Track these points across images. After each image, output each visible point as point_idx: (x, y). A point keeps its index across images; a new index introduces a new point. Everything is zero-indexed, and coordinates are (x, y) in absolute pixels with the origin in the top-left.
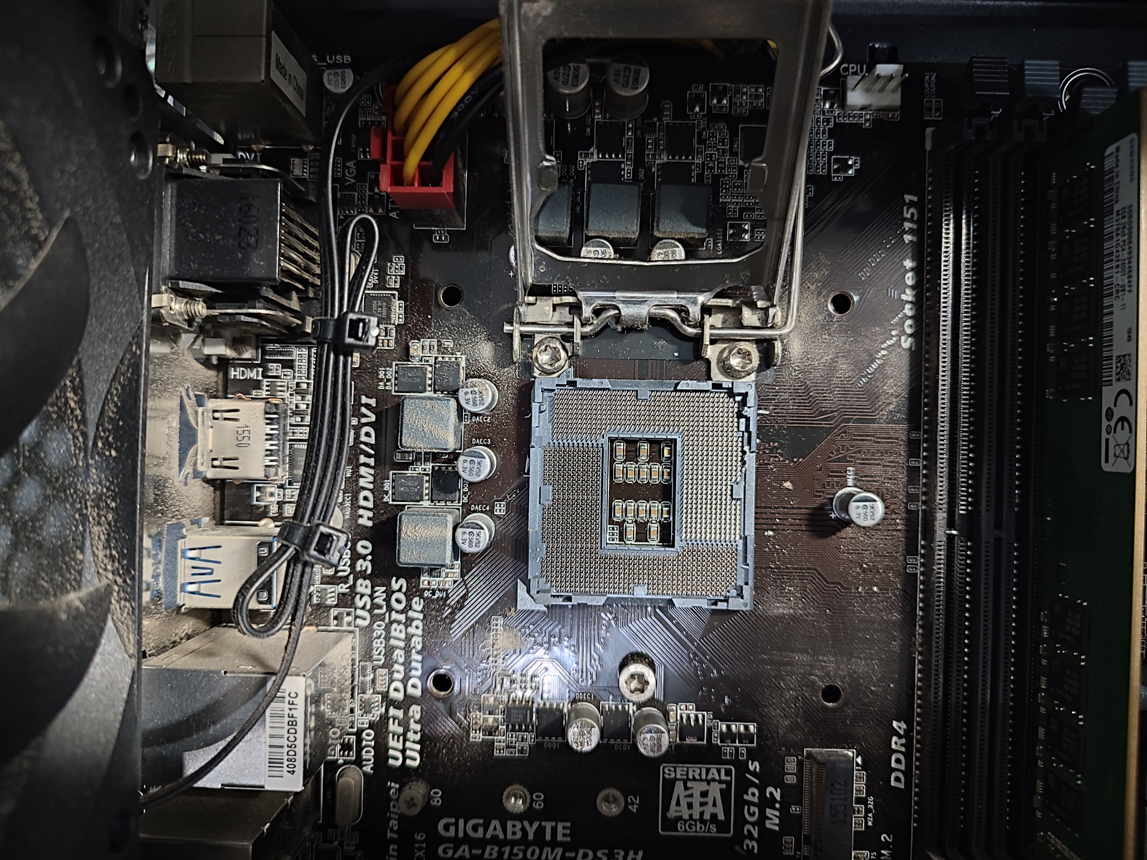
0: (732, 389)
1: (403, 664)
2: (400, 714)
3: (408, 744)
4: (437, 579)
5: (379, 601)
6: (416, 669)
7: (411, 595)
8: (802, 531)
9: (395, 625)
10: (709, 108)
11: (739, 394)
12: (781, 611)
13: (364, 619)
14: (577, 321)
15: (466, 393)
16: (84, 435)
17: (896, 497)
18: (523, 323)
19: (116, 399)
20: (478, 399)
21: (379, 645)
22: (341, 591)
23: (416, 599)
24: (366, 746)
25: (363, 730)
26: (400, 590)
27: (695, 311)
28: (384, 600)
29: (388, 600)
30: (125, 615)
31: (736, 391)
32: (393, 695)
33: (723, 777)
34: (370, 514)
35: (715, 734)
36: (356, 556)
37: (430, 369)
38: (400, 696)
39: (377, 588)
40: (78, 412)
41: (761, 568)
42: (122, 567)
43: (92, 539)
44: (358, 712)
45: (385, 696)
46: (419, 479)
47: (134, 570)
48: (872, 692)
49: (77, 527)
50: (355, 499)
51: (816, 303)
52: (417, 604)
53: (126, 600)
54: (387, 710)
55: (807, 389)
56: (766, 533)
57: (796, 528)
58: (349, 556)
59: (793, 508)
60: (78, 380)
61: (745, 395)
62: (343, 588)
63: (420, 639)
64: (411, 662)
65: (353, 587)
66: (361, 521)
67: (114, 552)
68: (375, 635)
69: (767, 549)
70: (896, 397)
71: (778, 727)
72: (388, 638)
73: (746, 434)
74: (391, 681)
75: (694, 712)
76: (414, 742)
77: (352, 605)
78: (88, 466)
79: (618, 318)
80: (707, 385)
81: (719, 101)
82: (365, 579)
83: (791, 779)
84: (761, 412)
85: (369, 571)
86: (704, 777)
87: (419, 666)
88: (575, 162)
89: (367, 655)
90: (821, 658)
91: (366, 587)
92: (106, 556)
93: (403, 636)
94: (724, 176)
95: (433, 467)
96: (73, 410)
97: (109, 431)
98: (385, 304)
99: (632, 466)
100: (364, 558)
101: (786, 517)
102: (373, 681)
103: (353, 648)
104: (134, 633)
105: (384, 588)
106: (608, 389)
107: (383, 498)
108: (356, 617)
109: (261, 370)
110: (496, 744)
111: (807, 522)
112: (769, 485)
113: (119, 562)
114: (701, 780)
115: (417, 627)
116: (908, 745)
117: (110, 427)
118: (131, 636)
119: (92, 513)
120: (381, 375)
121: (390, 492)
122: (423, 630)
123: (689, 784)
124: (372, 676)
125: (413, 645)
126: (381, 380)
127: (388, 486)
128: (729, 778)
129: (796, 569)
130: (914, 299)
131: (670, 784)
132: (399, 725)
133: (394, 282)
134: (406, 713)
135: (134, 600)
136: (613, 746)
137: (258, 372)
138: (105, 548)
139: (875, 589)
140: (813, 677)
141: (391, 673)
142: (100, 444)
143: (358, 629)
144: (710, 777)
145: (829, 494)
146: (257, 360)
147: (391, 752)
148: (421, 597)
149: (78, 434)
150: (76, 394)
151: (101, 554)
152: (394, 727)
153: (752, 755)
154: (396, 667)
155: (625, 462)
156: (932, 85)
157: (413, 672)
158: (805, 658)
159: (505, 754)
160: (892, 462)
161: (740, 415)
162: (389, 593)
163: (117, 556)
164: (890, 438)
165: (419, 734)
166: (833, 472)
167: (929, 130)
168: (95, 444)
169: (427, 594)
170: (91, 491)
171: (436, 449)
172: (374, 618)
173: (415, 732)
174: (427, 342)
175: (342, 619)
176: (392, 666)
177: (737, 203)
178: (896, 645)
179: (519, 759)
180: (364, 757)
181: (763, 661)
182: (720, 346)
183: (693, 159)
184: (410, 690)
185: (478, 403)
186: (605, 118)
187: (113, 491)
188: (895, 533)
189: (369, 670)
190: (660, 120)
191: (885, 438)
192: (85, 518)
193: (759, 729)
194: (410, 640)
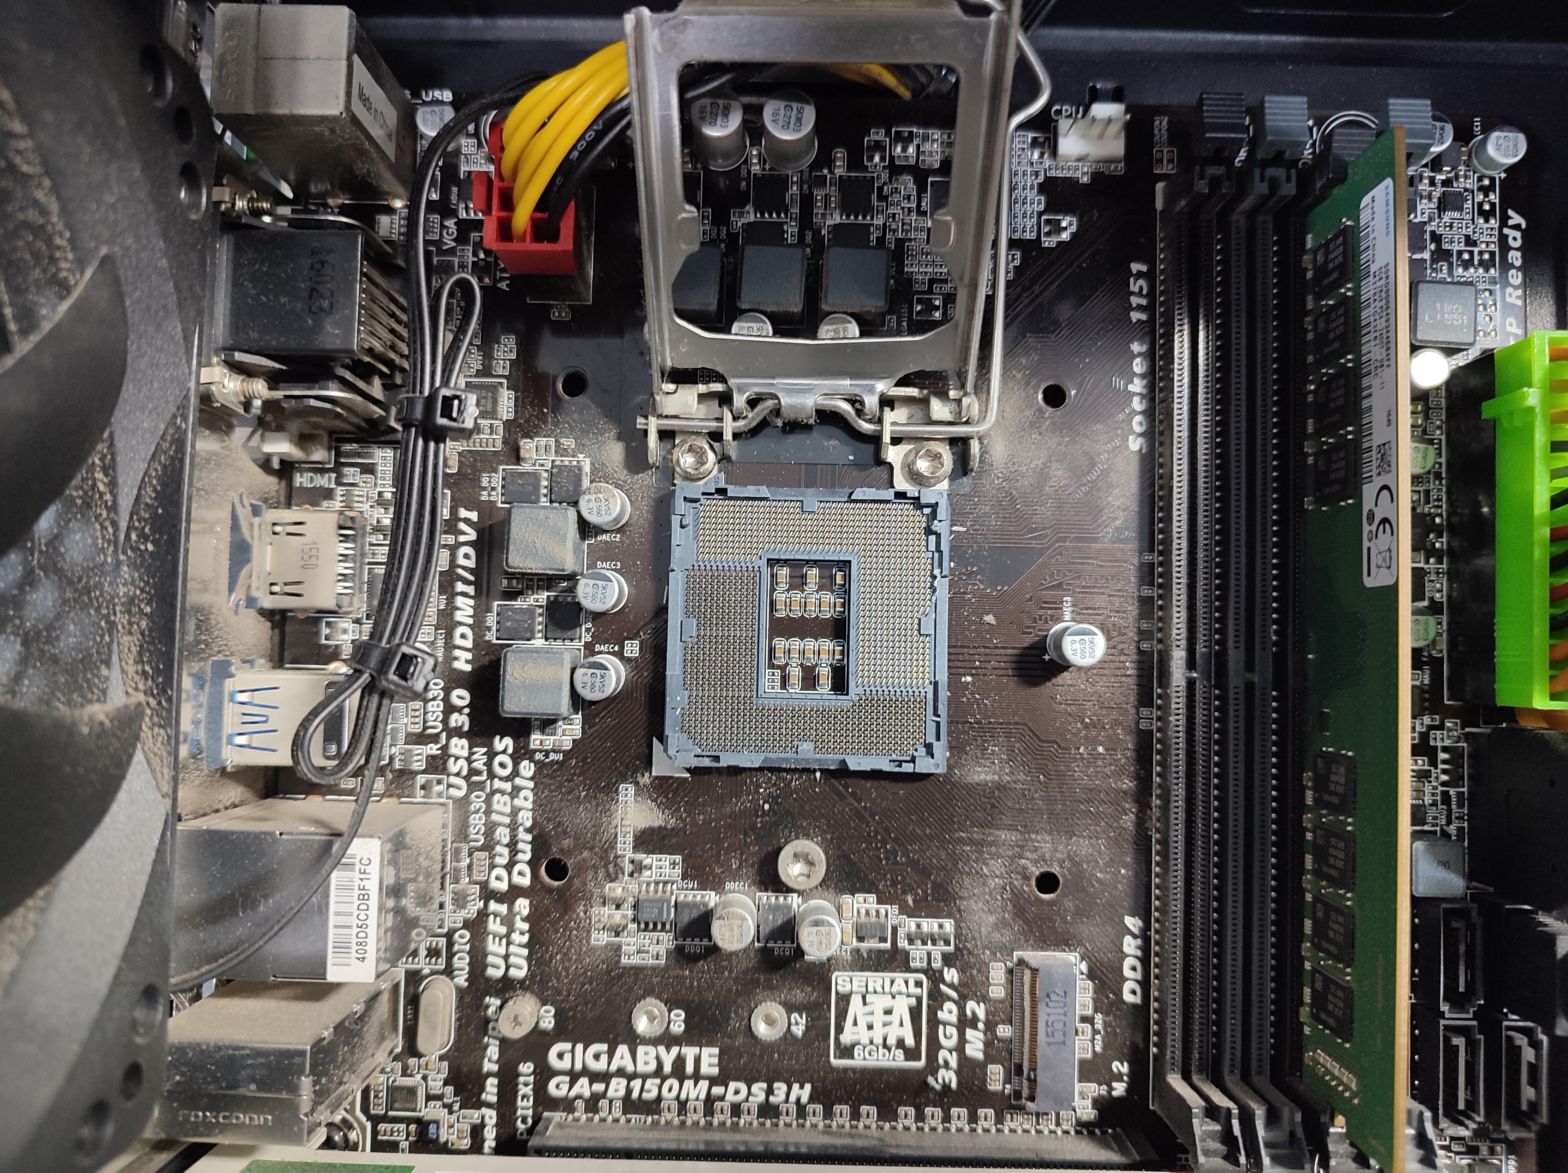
0: (918, 498)
1: (507, 846)
2: (503, 909)
3: (512, 948)
4: (552, 738)
5: (479, 765)
6: (524, 852)
7: (519, 757)
8: (1008, 676)
9: (497, 796)
10: (892, 158)
11: (928, 506)
12: (983, 776)
13: (459, 788)
14: (728, 416)
15: (589, 501)
16: (114, 524)
17: (1124, 634)
18: (660, 416)
19: (154, 482)
20: (603, 508)
21: (477, 822)
22: (430, 752)
23: (525, 763)
24: (458, 952)
25: (455, 931)
26: (504, 752)
27: (871, 402)
28: (484, 764)
29: (489, 764)
30: (159, 744)
31: (923, 501)
32: (494, 885)
33: (913, 989)
34: (469, 656)
35: (901, 933)
36: (449, 709)
37: (545, 475)
38: (503, 886)
39: (475, 749)
40: (108, 497)
41: (957, 722)
42: (157, 686)
43: (120, 652)
44: (449, 907)
45: (484, 885)
46: (530, 611)
47: (172, 690)
48: (1098, 880)
49: (102, 637)
50: (449, 636)
51: (1023, 394)
52: (527, 768)
53: (160, 726)
54: (486, 905)
55: (1013, 500)
56: (963, 679)
57: (1001, 672)
58: (441, 709)
59: (996, 648)
60: (109, 457)
61: (934, 507)
62: (433, 749)
63: (530, 814)
64: (517, 842)
65: (445, 748)
66: (457, 665)
67: (147, 668)
68: (472, 808)
69: (964, 699)
70: (1124, 510)
71: (980, 925)
72: (488, 812)
73: (936, 555)
74: (492, 867)
75: (875, 906)
76: (520, 945)
77: (444, 770)
78: (118, 564)
79: (777, 412)
80: (889, 494)
81: (904, 149)
82: (461, 737)
83: (997, 992)
84: (955, 528)
85: (466, 728)
86: (887, 989)
87: (528, 848)
88: (727, 223)
89: (462, 834)
90: (1033, 836)
91: (462, 748)
92: (137, 672)
93: (508, 810)
94: (910, 240)
95: (548, 597)
96: (101, 495)
97: (146, 520)
98: (490, 394)
99: (797, 596)
100: (460, 710)
101: (987, 658)
102: (470, 867)
103: (444, 826)
104: (169, 767)
105: (485, 750)
106: (766, 499)
107: (485, 635)
108: (449, 786)
109: (334, 475)
110: (624, 947)
111: (1014, 665)
112: (967, 618)
113: (153, 680)
114: (884, 993)
115: (526, 799)
116: (1146, 949)
117: (147, 516)
118: (166, 771)
119: (121, 619)
120: (485, 482)
121: (494, 628)
122: (534, 802)
123: (869, 999)
124: (468, 861)
125: (520, 821)
126: (485, 489)
127: (491, 620)
128: (919, 990)
129: (1002, 724)
130: (1144, 391)
131: (844, 1000)
132: (502, 924)
133: (501, 367)
134: (510, 909)
135: (171, 726)
136: (773, 949)
137: (330, 478)
138: (136, 663)
139: (1101, 749)
140: (1023, 861)
141: (492, 857)
142: (134, 537)
143: (451, 801)
144: (895, 989)
145: (1040, 630)
146: (329, 463)
147: (490, 959)
148: (531, 759)
149: (107, 523)
150: (106, 475)
151: (131, 669)
152: (494, 926)
153: (948, 959)
154: (499, 849)
155: (788, 590)
156: (1164, 131)
157: (520, 856)
158: (1014, 836)
159: (635, 961)
160: (1119, 591)
161: (929, 531)
162: (491, 755)
163: (150, 672)
164: (1116, 561)
165: (527, 936)
166: (1047, 603)
167: (1160, 186)
168: (128, 536)
169: (538, 756)
170: (121, 594)
171: (551, 569)
172: (473, 787)
173: (522, 933)
174: (543, 441)
175: (431, 787)
176: (493, 849)
177: (926, 273)
178: (1128, 820)
179: (654, 968)
180: (456, 966)
181: (961, 841)
182: (904, 448)
183: (872, 218)
184: (517, 880)
185: (603, 512)
186: (764, 169)
187: (148, 593)
188: (1124, 679)
189: (464, 853)
190: (831, 172)
191: (1111, 561)
192: (112, 625)
193: (958, 927)
194: (516, 815)
